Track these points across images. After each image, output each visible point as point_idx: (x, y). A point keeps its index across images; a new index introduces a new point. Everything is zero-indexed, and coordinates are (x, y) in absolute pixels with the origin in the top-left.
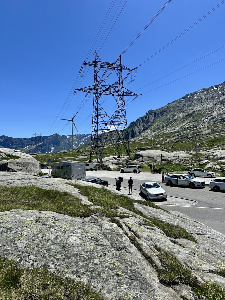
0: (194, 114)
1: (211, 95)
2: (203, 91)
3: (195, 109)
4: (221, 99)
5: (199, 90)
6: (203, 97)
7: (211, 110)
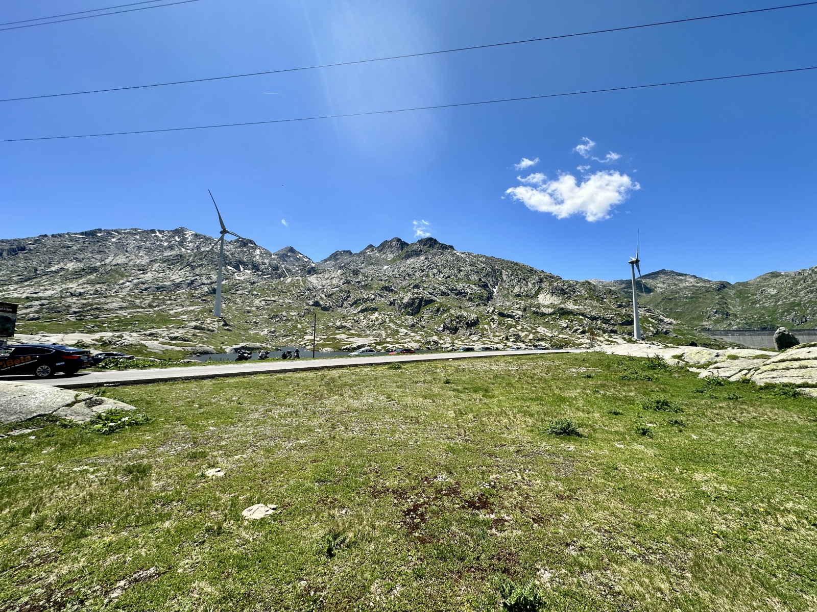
0: (102, 270)
1: (148, 244)
2: (134, 232)
3: (108, 261)
4: (165, 255)
5: (126, 230)
6: (132, 243)
7: (144, 269)
